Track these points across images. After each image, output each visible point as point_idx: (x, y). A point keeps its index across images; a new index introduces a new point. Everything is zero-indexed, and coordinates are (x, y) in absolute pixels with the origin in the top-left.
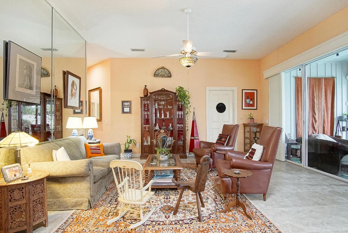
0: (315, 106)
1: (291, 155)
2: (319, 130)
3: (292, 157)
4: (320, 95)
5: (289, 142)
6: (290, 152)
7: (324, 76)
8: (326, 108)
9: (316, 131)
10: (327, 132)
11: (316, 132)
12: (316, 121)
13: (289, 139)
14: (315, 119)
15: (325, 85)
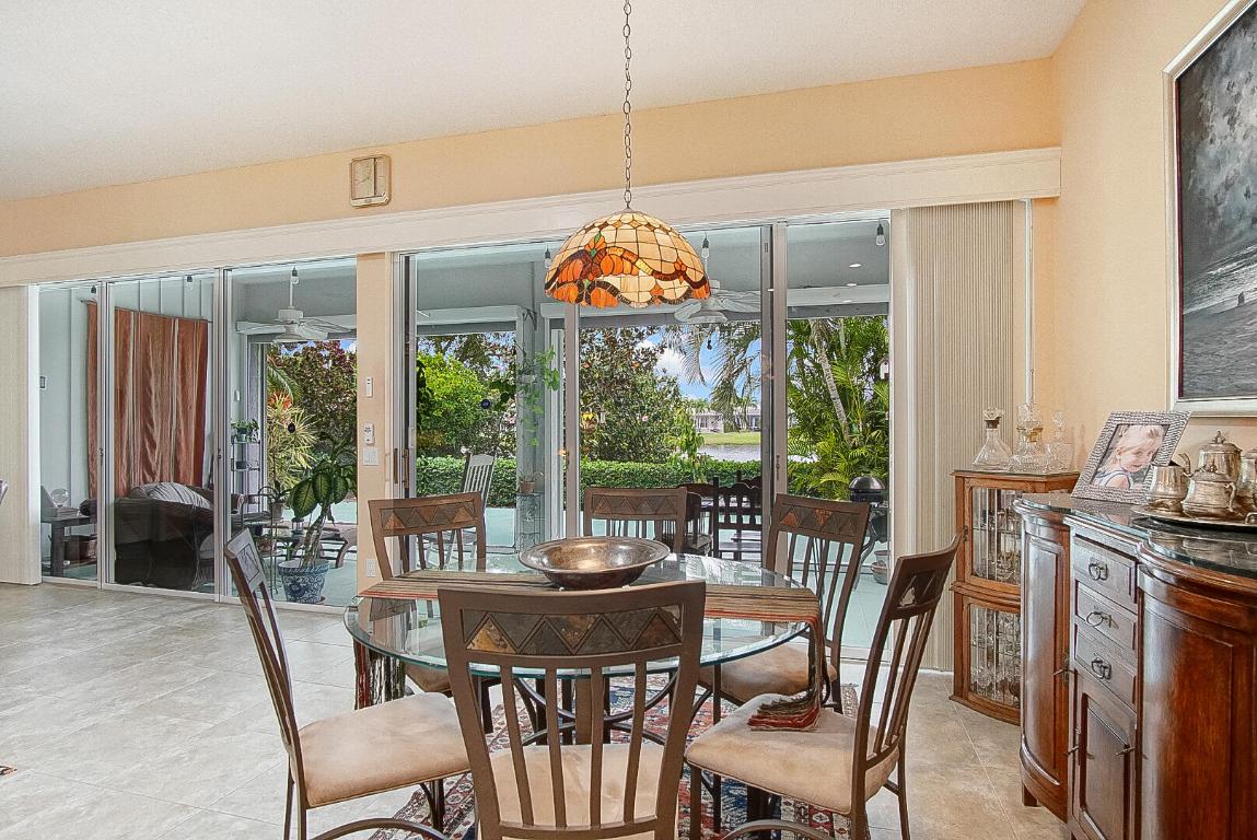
0: (150, 399)
1: (66, 559)
2: (162, 470)
3: (67, 567)
4: (166, 366)
5: (58, 519)
6: (61, 551)
7: (180, 313)
8: (184, 406)
9: (153, 475)
10: (185, 475)
11: (154, 479)
12: (153, 445)
13: (60, 506)
14: (150, 437)
15: (182, 341)
